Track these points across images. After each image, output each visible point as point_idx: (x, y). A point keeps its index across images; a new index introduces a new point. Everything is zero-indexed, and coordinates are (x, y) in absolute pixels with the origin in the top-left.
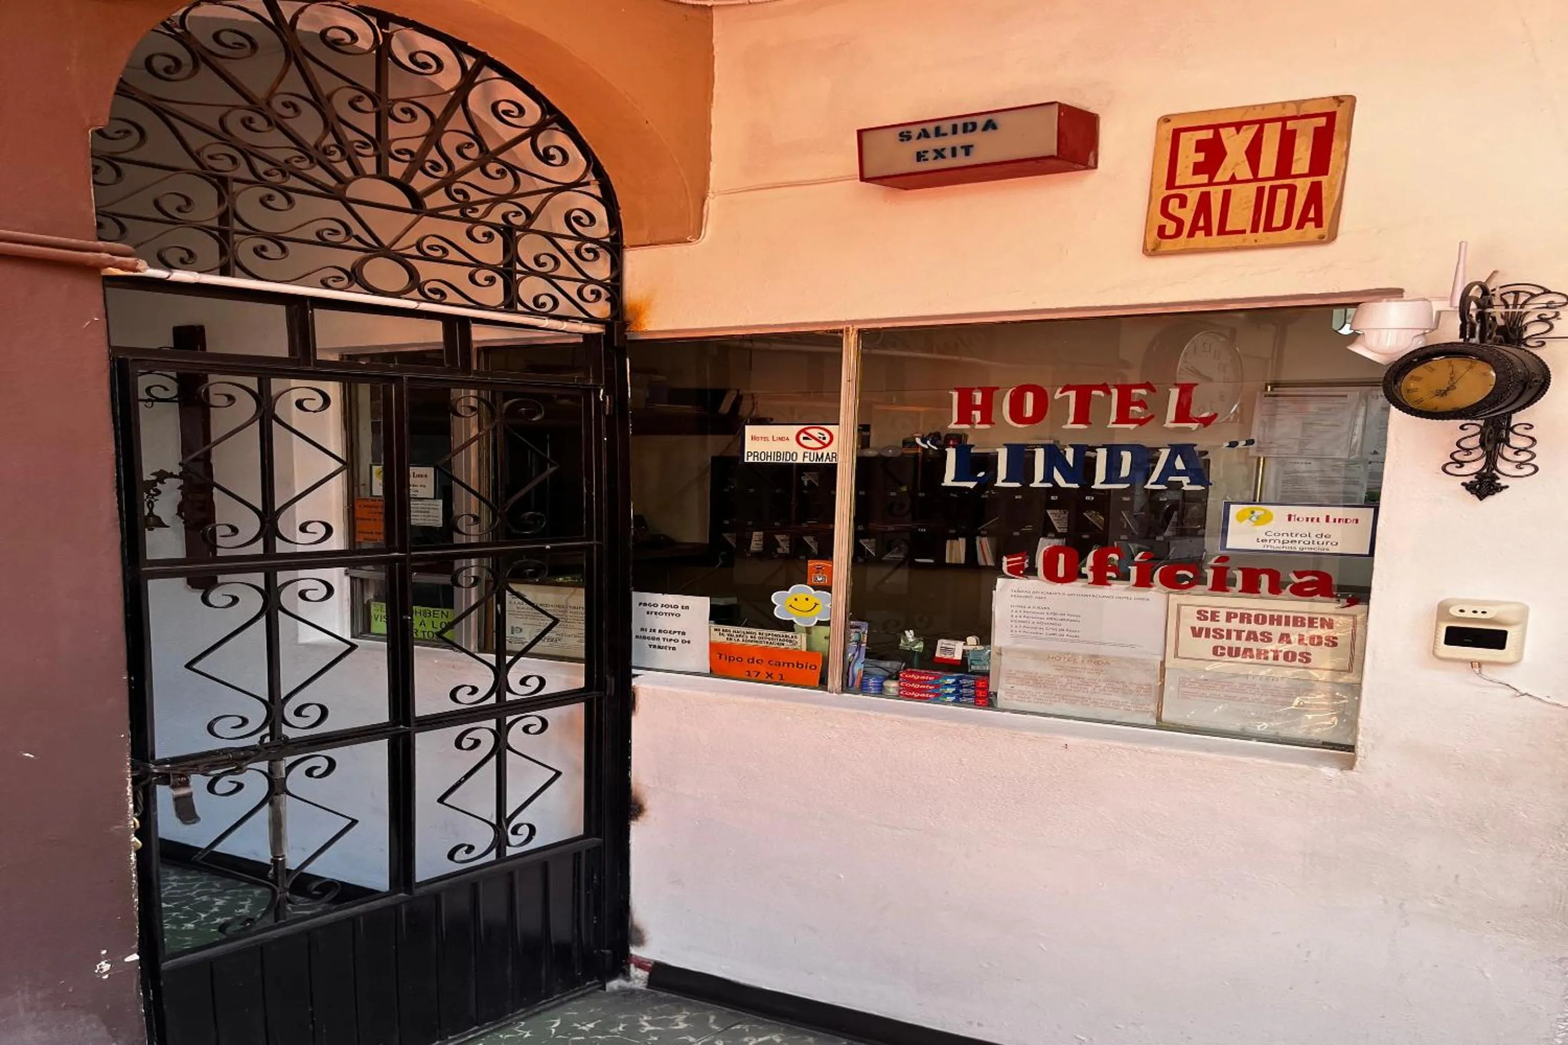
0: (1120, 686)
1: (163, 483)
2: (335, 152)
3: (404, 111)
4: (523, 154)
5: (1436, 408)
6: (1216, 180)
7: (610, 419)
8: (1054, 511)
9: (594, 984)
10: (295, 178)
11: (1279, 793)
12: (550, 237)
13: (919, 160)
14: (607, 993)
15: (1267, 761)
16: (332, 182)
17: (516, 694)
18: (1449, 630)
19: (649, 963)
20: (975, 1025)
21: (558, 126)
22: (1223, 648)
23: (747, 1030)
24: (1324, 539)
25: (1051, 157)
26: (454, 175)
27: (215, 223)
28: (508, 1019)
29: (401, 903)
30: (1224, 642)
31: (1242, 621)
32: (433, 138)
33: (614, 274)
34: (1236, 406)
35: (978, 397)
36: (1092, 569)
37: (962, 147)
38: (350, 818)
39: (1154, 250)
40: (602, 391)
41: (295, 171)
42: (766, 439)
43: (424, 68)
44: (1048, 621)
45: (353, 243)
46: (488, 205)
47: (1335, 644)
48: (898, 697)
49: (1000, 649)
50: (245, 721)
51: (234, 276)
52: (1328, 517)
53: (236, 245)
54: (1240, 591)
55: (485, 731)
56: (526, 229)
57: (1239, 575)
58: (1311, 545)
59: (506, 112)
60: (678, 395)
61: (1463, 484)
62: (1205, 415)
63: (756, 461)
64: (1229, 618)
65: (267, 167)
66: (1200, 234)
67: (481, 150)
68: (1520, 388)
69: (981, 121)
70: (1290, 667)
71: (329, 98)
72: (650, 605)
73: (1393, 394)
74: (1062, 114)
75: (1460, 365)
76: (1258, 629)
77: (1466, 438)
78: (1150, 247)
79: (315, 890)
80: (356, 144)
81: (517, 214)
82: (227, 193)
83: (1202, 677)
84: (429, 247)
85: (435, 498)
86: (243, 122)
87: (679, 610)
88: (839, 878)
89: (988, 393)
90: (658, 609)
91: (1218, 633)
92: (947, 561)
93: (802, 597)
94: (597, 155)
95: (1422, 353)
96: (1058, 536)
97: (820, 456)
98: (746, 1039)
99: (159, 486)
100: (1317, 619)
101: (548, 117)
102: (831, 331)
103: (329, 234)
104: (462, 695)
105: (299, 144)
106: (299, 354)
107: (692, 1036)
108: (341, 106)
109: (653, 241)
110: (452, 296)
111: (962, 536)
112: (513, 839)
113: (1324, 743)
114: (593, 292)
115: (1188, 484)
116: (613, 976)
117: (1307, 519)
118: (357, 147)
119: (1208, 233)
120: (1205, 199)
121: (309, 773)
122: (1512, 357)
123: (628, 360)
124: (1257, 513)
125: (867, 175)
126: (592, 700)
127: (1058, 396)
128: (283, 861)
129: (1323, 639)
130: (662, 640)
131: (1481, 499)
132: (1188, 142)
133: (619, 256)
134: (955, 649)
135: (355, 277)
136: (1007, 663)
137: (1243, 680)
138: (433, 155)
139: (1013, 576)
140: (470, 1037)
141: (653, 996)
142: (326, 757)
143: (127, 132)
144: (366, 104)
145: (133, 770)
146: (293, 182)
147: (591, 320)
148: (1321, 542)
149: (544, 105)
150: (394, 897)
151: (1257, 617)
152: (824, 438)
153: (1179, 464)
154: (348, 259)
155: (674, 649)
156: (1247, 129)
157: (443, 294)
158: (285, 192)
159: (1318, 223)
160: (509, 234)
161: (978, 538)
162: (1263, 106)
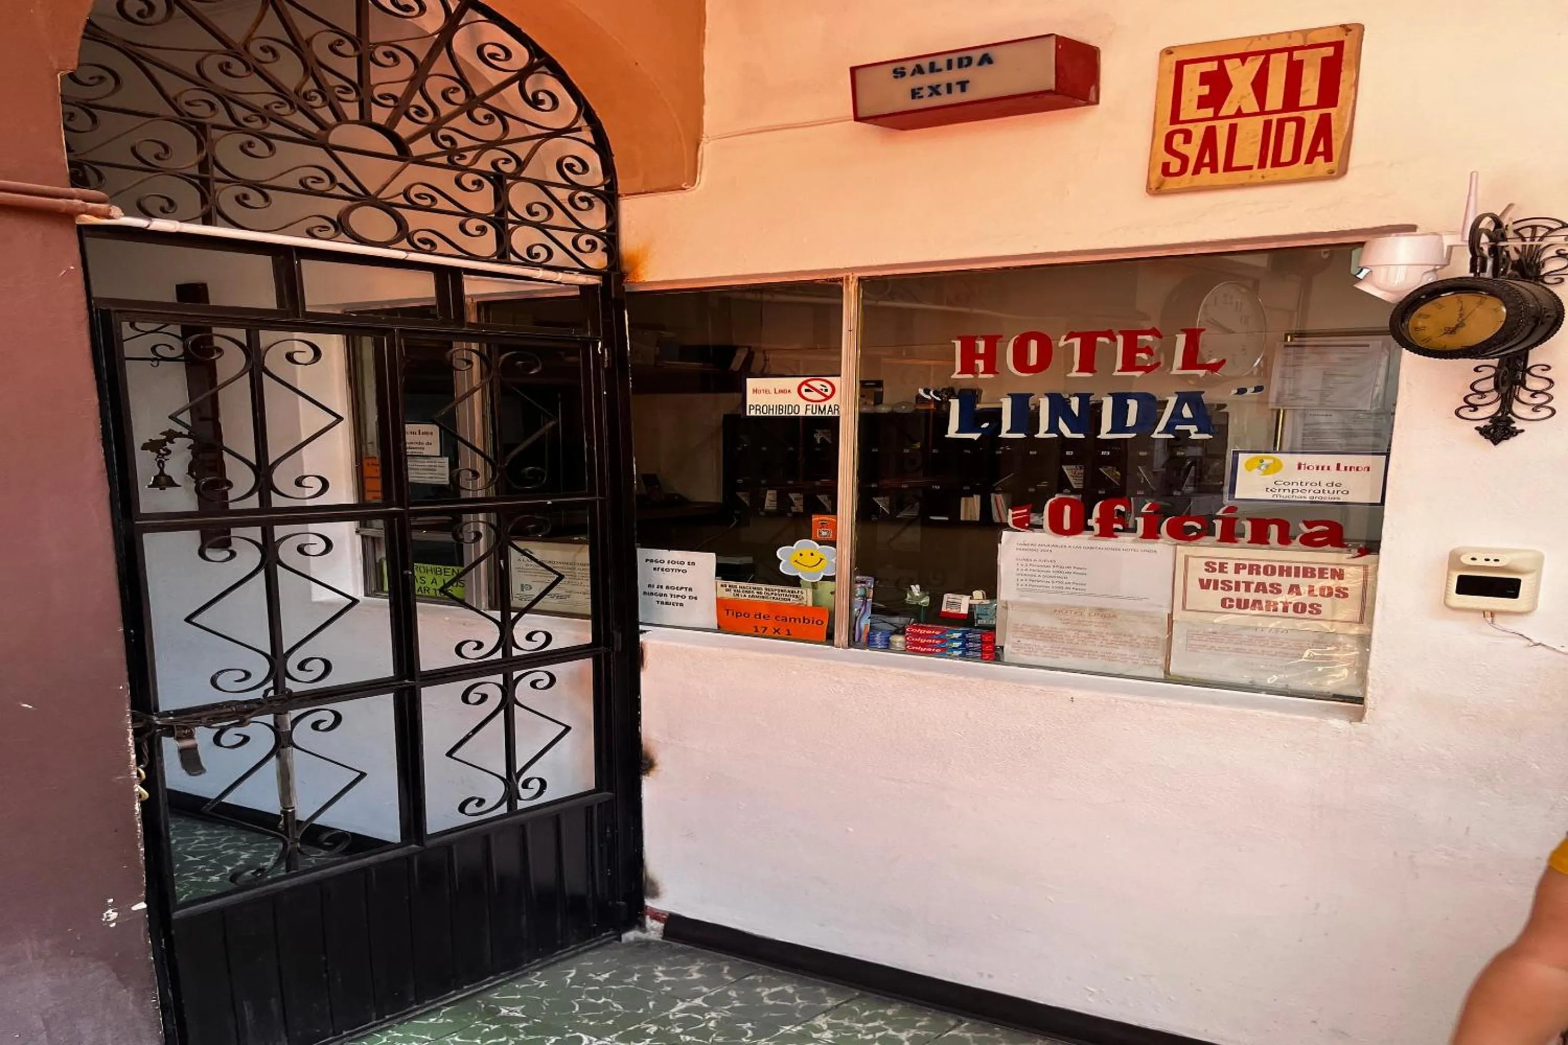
0: (1128, 639)
1: (173, 443)
2: (316, 98)
3: (387, 55)
4: (511, 97)
5: (1445, 346)
6: (1222, 113)
7: (607, 371)
8: (1069, 467)
9: (610, 935)
10: (276, 124)
11: (1286, 745)
12: (542, 185)
13: (913, 97)
14: (624, 944)
15: (1276, 714)
16: (314, 128)
17: (521, 649)
18: (1461, 578)
19: (664, 914)
20: (986, 976)
21: (547, 70)
22: (1231, 600)
23: (760, 981)
24: (1335, 488)
25: (1048, 92)
26: (440, 121)
27: (195, 171)
28: (523, 969)
29: (413, 854)
30: (1233, 594)
31: (1250, 573)
32: (417, 82)
33: (610, 223)
34: (1258, 360)
35: (981, 346)
36: (1098, 521)
37: (958, 83)
38: (358, 771)
39: (1158, 188)
40: (600, 344)
41: (275, 117)
42: (767, 392)
43: (407, 11)
44: (1053, 574)
45: (338, 191)
46: (477, 151)
47: (1346, 595)
48: (904, 652)
49: (1006, 603)
50: (248, 675)
51: (216, 225)
52: (1338, 465)
53: (218, 193)
54: (1249, 542)
55: (492, 685)
56: (516, 177)
57: (1248, 525)
58: (1321, 494)
59: (493, 56)
60: (686, 353)
61: (1477, 428)
62: (1213, 361)
63: (758, 414)
64: (1238, 569)
65: (247, 113)
66: (1205, 171)
67: (467, 95)
68: (1532, 324)
69: (977, 55)
70: (1300, 619)
71: (309, 42)
72: (656, 561)
73: (1400, 333)
74: (1060, 47)
75: (1469, 300)
76: (1268, 580)
77: (1480, 380)
78: (1153, 186)
79: (326, 841)
80: (337, 89)
81: (507, 161)
82: (206, 140)
83: (1211, 630)
84: (417, 196)
85: (441, 456)
86: (220, 67)
87: (685, 567)
88: (847, 831)
89: (991, 342)
90: (665, 566)
91: (1226, 585)
92: (962, 518)
93: (807, 553)
94: (588, 99)
95: (1429, 290)
96: (1074, 492)
97: (822, 409)
98: (758, 990)
99: (169, 446)
100: (1327, 569)
101: (536, 60)
102: (831, 280)
103: (313, 182)
104: (467, 650)
105: (279, 90)
106: (287, 306)
107: (706, 987)
108: (320, 49)
109: (648, 189)
110: (442, 246)
111: (977, 494)
112: (523, 793)
113: (1335, 696)
114: (588, 242)
115: (1195, 433)
116: (629, 928)
117: (1318, 468)
118: (339, 92)
119: (1214, 170)
120: (1210, 134)
121: (315, 726)
122: (1524, 291)
123: (626, 312)
124: (1266, 462)
125: (861, 114)
126: (599, 656)
127: (1062, 343)
128: (293, 812)
129: (1334, 590)
130: (669, 596)
131: (1495, 444)
132: (1192, 74)
133: (614, 205)
134: (961, 604)
135: (341, 226)
136: (1013, 616)
137: (1253, 633)
138: (418, 99)
139: (1019, 529)
140: (485, 987)
141: (668, 947)
142: (332, 711)
143: (101, 78)
144: (347, 48)
145: (133, 721)
146: (274, 128)
147: (587, 271)
148: (1331, 491)
149: (531, 48)
150: (405, 849)
151: (1266, 568)
152: (826, 390)
153: (1187, 412)
154: (333, 208)
155: (681, 605)
156: (1252, 60)
157: (433, 244)
158: (266, 138)
159: (1328, 157)
160: (499, 181)
161: (993, 495)
162: (1269, 36)
